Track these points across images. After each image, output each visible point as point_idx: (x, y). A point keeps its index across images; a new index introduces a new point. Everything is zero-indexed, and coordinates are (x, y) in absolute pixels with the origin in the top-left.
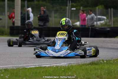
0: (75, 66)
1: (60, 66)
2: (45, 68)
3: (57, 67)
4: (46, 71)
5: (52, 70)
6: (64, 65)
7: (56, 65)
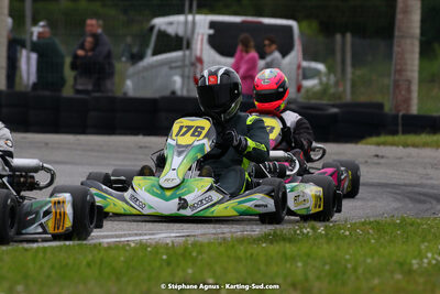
0: (210, 243)
1: (153, 242)
2: (99, 251)
3: (143, 246)
4: (102, 261)
5: (122, 259)
6: (169, 241)
7: (137, 238)
